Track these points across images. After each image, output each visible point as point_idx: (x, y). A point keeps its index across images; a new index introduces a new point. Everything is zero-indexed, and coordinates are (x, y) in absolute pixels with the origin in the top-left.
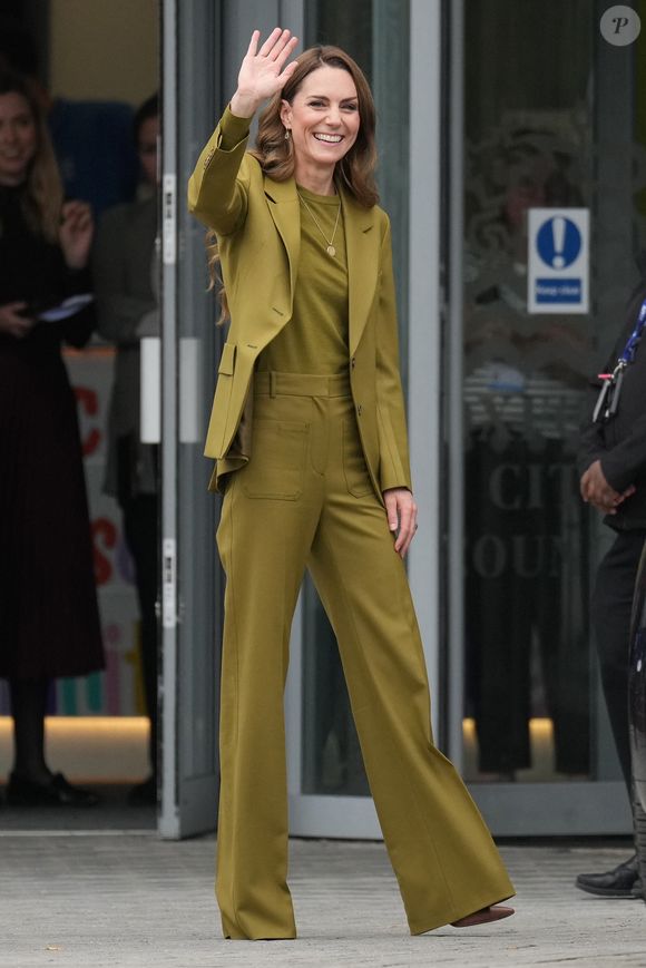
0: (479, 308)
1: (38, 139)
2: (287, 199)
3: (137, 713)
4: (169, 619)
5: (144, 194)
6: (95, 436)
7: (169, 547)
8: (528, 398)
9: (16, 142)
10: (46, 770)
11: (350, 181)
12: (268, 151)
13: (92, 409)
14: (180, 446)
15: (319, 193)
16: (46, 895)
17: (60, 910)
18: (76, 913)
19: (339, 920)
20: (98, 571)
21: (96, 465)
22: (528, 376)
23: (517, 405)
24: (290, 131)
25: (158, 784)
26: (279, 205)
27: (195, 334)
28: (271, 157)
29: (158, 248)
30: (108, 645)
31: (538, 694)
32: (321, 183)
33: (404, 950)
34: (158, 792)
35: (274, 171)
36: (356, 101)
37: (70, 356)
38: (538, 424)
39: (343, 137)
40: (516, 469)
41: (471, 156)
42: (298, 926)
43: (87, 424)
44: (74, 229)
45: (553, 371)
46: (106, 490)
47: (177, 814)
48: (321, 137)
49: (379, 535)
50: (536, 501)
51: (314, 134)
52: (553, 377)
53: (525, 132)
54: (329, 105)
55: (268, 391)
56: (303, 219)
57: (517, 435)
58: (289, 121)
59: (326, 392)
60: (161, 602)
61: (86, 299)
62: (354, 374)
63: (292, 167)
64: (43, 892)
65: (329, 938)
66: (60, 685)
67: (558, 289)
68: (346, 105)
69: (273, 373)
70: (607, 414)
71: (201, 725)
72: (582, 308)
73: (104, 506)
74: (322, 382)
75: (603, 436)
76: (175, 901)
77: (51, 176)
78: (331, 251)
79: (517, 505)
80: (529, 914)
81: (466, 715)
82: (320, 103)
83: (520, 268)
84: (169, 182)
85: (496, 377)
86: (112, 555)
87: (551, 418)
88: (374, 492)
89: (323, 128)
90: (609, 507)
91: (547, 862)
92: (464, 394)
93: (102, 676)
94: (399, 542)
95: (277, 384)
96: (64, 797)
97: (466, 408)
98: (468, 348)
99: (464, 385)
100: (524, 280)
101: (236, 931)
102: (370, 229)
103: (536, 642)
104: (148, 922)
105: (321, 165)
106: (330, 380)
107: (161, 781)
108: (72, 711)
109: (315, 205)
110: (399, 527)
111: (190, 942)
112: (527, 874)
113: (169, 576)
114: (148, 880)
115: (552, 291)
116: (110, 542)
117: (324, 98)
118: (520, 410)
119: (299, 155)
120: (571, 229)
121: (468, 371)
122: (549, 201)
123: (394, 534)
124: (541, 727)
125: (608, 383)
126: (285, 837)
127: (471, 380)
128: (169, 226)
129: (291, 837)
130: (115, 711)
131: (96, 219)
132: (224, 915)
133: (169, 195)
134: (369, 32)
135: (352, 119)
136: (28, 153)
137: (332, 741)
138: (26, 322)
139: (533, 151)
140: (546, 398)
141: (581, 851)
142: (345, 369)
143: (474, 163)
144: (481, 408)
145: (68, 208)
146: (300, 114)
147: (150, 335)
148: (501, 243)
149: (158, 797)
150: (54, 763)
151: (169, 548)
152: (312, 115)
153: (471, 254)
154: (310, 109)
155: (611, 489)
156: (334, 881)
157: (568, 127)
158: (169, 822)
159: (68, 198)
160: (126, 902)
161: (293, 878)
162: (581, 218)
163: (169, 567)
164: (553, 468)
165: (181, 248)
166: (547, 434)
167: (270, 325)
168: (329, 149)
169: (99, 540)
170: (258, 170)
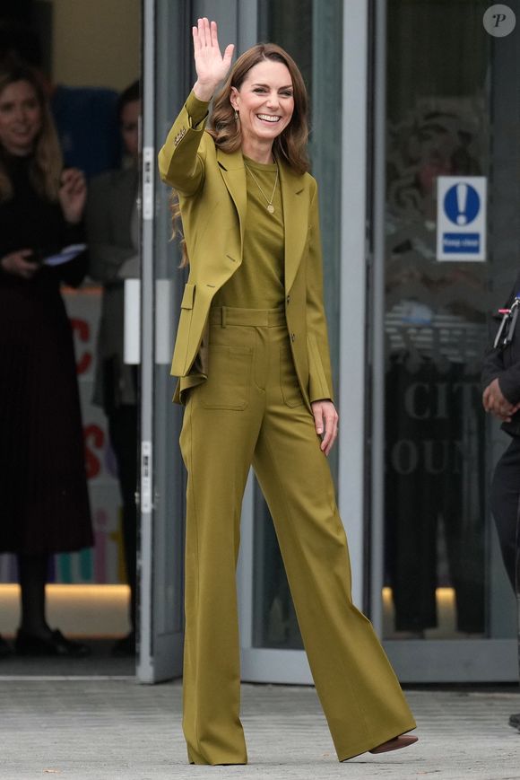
0: (395, 257)
1: (42, 118)
2: (235, 167)
3: (119, 582)
4: (146, 506)
5: (127, 163)
6: (87, 358)
7: (146, 447)
8: (437, 330)
9: (25, 121)
10: (46, 627)
11: (286, 151)
12: (220, 128)
13: (85, 336)
14: (155, 367)
15: (261, 162)
16: (46, 728)
17: (57, 740)
18: (70, 743)
19: (282, 749)
20: (88, 466)
21: (87, 381)
22: (435, 312)
23: (428, 335)
24: (238, 112)
25: (137, 638)
26: (229, 172)
27: (168, 277)
28: (223, 133)
29: (139, 207)
30: (96, 526)
31: (443, 568)
32: (262, 154)
33: (332, 774)
34: (137, 645)
35: (225, 145)
36: (291, 88)
37: (68, 294)
38: (444, 351)
39: (280, 117)
40: (427, 386)
41: (390, 134)
42: (248, 754)
43: (81, 348)
44: (70, 192)
45: (457, 308)
46: (95, 401)
47: (152, 663)
48: (263, 117)
49: (308, 438)
50: (442, 413)
51: (257, 115)
52: (455, 313)
53: (436, 114)
54: (269, 92)
55: (220, 322)
56: (248, 183)
57: (427, 359)
58: (237, 104)
59: (266, 323)
60: (140, 492)
61: (80, 248)
62: (288, 308)
63: (240, 141)
64: (44, 725)
65: (274, 764)
66: (58, 559)
67: (461, 242)
68: (283, 92)
69: (224, 308)
70: (505, 342)
71: (171, 591)
72: (481, 257)
73: (93, 415)
74: (263, 315)
75: (502, 358)
76: (149, 733)
77: (53, 148)
78: (271, 209)
79: (427, 415)
80: (435, 745)
81: (385, 585)
82: (262, 90)
83: (430, 225)
84: (148, 154)
85: (409, 312)
86: (101, 454)
87: (454, 346)
88: (305, 403)
89: (264, 110)
90: (505, 416)
91: (450, 704)
92: (385, 326)
93: (93, 552)
94: (324, 442)
95: (227, 316)
96: (61, 649)
97: (387, 337)
98: (388, 289)
99: (385, 319)
100: (434, 234)
101: (199, 758)
102: (301, 191)
103: (441, 526)
104: (127, 750)
105: (262, 140)
106: (269, 313)
107: (139, 636)
108: (68, 580)
109: (258, 171)
110: (325, 432)
111: (161, 766)
112: (435, 713)
113: (146, 471)
114: (127, 717)
115: (456, 243)
116: (99, 444)
117: (265, 86)
118: (429, 339)
119: (245, 132)
120: (472, 193)
121: (388, 307)
122: (454, 171)
123: (320, 437)
124: (445, 595)
125: (506, 316)
126: (237, 682)
127: (390, 315)
128: (148, 189)
129: (243, 682)
130: (102, 580)
131: (88, 183)
132: (190, 746)
133: (148, 164)
134: (310, 34)
135: (288, 103)
136: (34, 130)
137: (277, 605)
138: (33, 266)
139: (441, 130)
140: (450, 329)
141: (477, 694)
142: (281, 305)
143: (394, 140)
144: (398, 338)
145: (65, 175)
146: (246, 98)
147: (133, 277)
148: (415, 204)
149: (137, 650)
150: (53, 622)
151: (146, 449)
152: (256, 99)
153: (391, 212)
154: (254, 94)
155: (506, 401)
156: (278, 717)
157: (469, 111)
158: (146, 670)
159: (66, 166)
160: (109, 734)
161: (244, 716)
162: (480, 184)
163: (146, 464)
164: (456, 386)
165: (158, 207)
166: (452, 359)
167: (225, 269)
168: (269, 127)
169: (90, 442)
170: (212, 144)
